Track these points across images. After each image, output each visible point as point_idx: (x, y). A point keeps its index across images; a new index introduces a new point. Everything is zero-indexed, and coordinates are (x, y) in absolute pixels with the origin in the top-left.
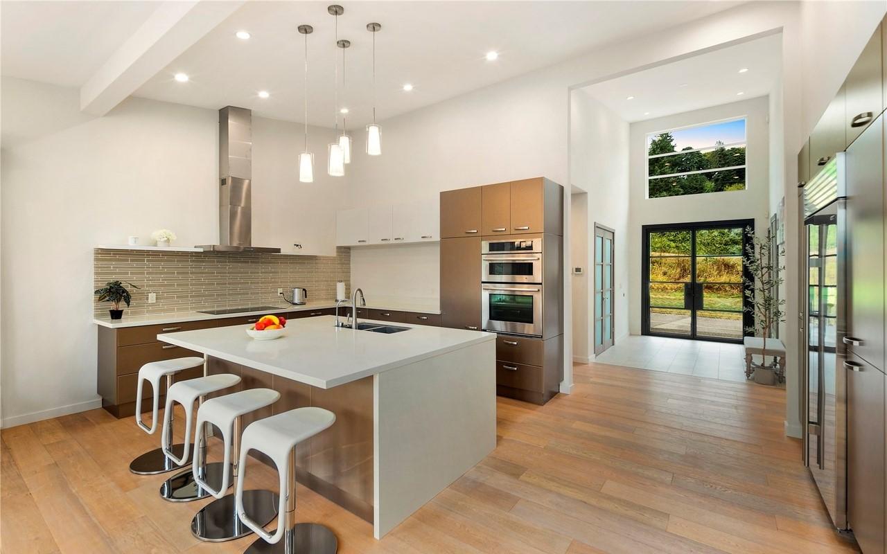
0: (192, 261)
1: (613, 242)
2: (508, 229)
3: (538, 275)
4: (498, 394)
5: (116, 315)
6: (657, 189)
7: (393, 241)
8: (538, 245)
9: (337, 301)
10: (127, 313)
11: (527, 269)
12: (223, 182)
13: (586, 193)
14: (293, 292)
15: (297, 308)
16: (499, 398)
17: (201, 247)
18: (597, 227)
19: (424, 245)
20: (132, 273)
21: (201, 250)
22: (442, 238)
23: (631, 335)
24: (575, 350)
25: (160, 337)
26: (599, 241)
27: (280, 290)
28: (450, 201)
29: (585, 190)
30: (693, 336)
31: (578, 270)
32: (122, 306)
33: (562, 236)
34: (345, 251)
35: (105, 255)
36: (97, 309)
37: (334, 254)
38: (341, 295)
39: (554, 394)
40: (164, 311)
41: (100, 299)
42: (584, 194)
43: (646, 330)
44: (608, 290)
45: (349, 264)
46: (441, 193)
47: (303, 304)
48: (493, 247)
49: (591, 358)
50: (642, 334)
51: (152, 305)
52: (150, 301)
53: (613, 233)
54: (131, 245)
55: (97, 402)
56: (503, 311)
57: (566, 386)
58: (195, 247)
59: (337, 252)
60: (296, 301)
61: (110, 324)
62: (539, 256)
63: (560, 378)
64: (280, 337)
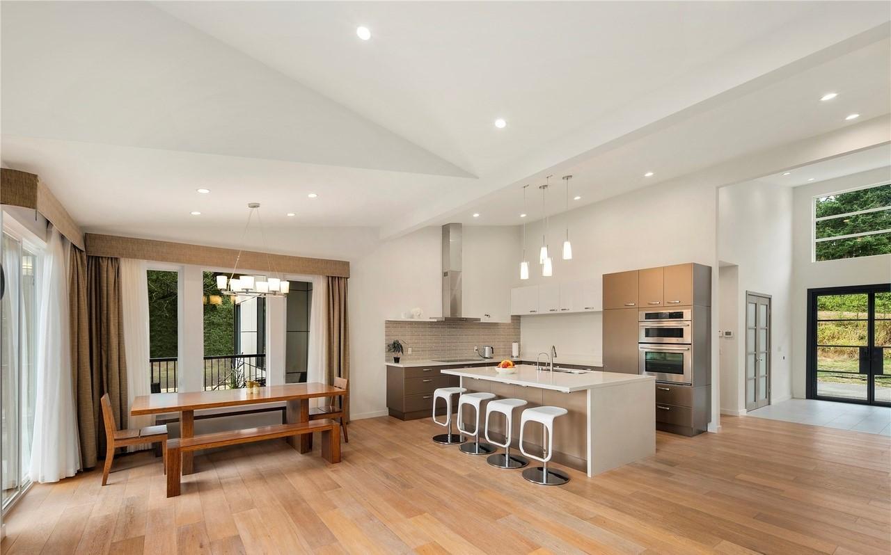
1: (769, 307)
2: (662, 303)
3: (688, 337)
4: (657, 429)
5: (397, 360)
6: (826, 252)
7: (560, 311)
8: (688, 314)
9: (512, 357)
10: (402, 360)
11: (679, 333)
12: (445, 274)
13: (737, 266)
14: (485, 349)
15: (487, 361)
16: (658, 431)
17: (435, 318)
18: (748, 294)
19: (588, 313)
20: (401, 335)
21: (436, 320)
22: (605, 309)
23: (793, 398)
24: (723, 402)
25: (443, 371)
26: (752, 307)
27: (476, 348)
28: (610, 282)
29: (736, 264)
30: (871, 401)
31: (728, 333)
32: (399, 355)
33: (710, 307)
34: (517, 319)
35: (391, 325)
36: (386, 357)
37: (508, 320)
38: (515, 353)
39: (702, 432)
40: (416, 359)
41: (389, 350)
42: (733, 267)
43: (812, 393)
44: (763, 353)
45: (520, 329)
46: (603, 275)
47: (491, 358)
48: (648, 316)
49: (742, 412)
50: (807, 398)
51: (410, 355)
52: (408, 353)
53: (770, 299)
54: (403, 318)
55: (384, 412)
56: (658, 365)
57: (714, 427)
58: (430, 318)
59: (512, 319)
60: (487, 356)
61: (393, 364)
62: (689, 323)
63: (708, 419)
64: (513, 373)
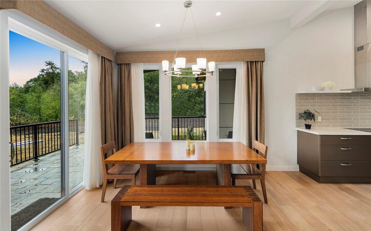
0: (339, 99)
5: (308, 127)
10: (313, 126)
12: (358, 49)
20: (311, 106)
21: (350, 92)
32: (311, 122)
35: (301, 97)
36: (297, 123)
40: (327, 127)
41: (300, 118)
51: (320, 122)
52: (319, 121)
58: (341, 90)
61: (305, 131)
